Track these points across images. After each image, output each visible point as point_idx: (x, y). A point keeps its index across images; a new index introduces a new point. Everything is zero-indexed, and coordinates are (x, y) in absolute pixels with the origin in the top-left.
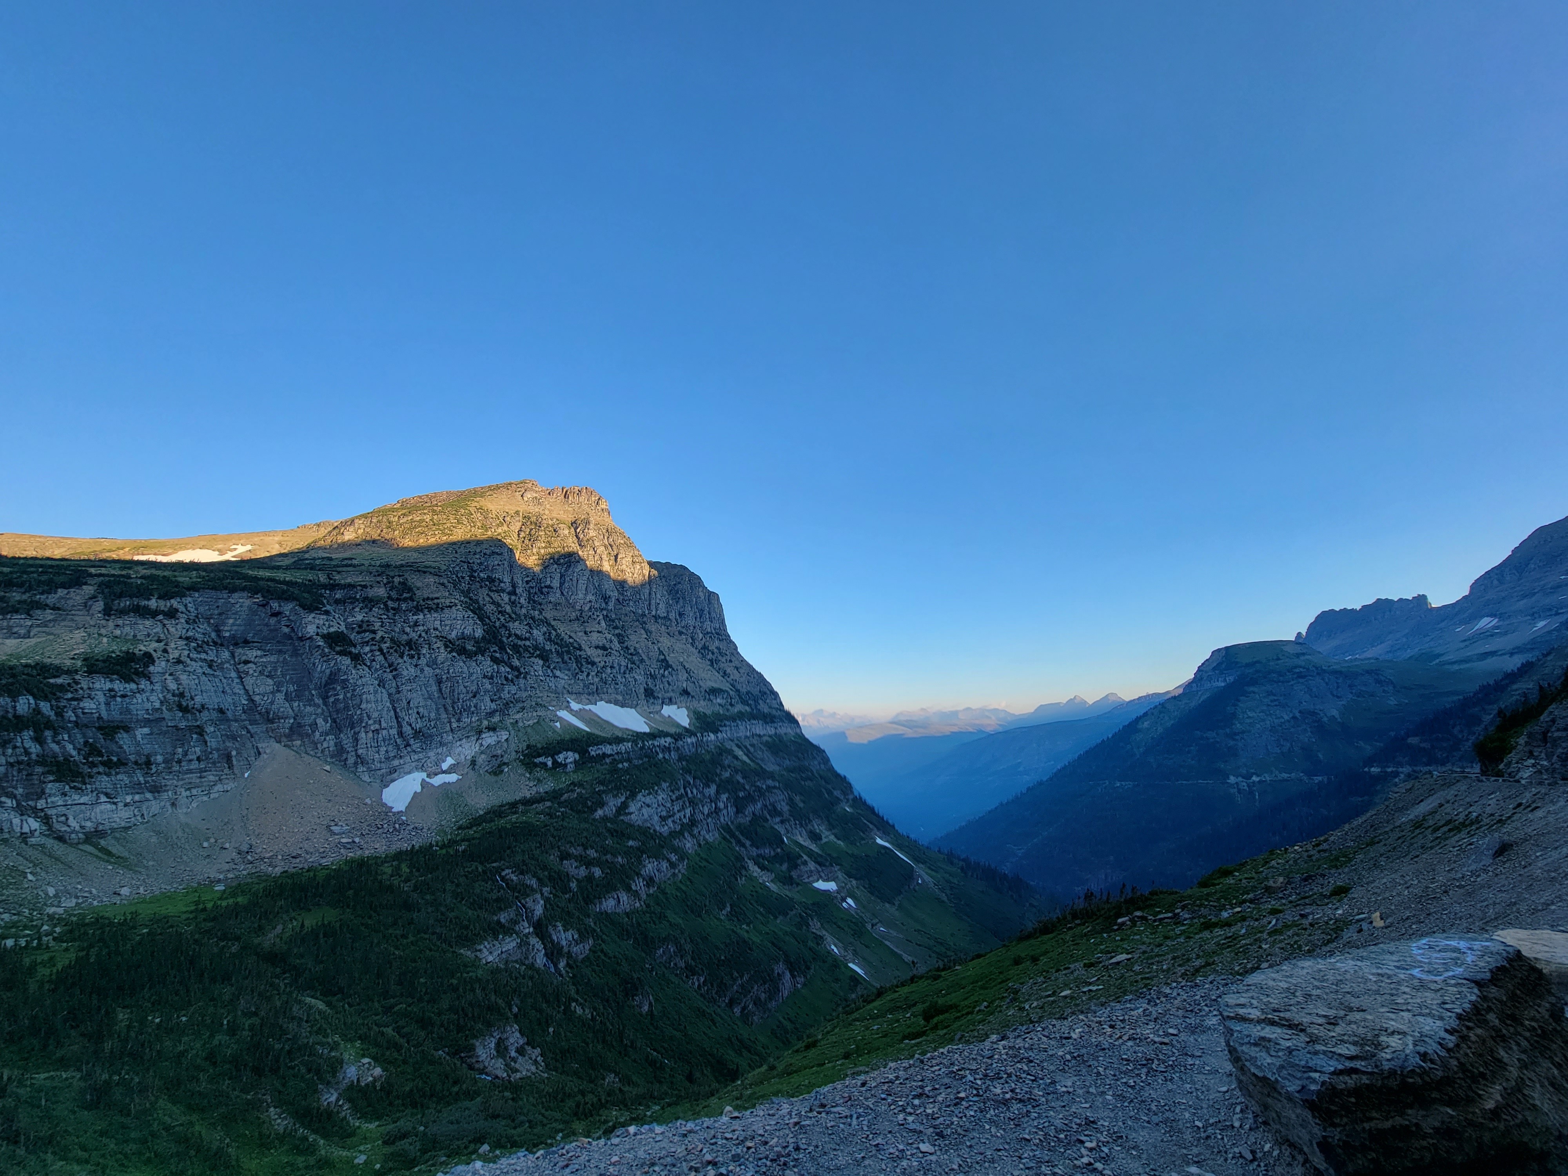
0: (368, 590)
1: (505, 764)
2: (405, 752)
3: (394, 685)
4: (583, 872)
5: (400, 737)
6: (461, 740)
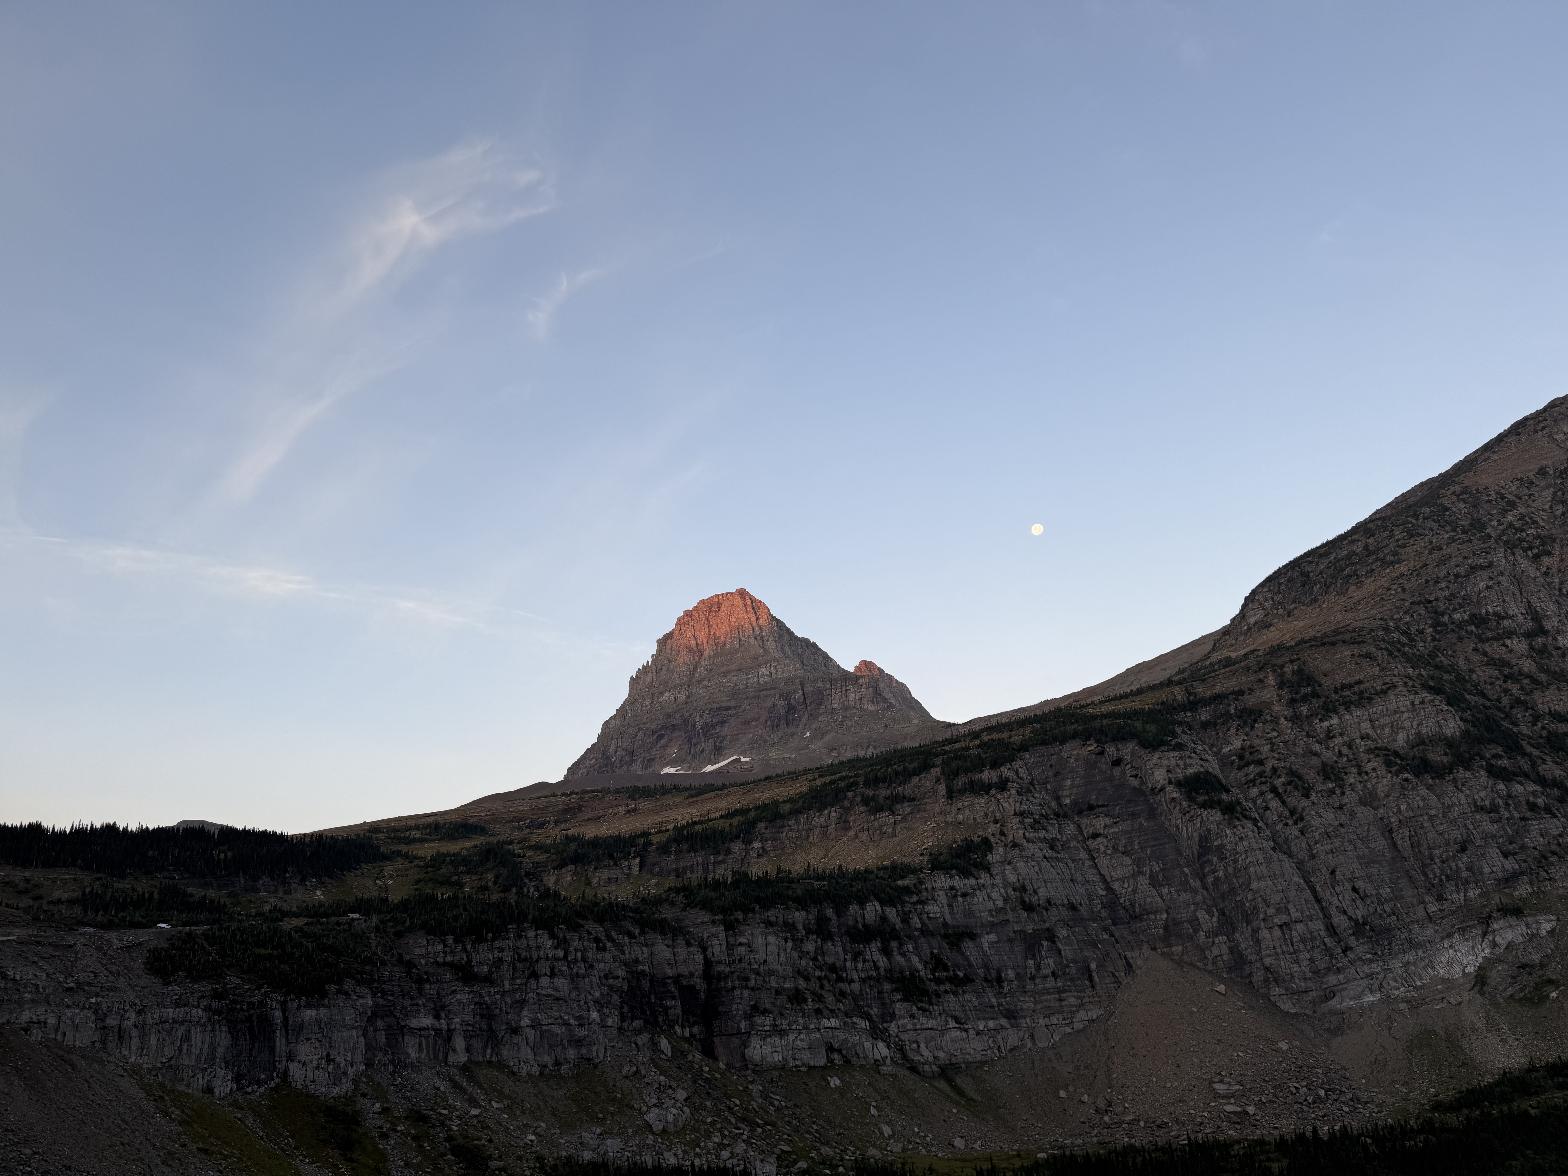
0: (1246, 697)
1: (1550, 982)
3: (1304, 845)
5: (1330, 936)
6: (1449, 936)
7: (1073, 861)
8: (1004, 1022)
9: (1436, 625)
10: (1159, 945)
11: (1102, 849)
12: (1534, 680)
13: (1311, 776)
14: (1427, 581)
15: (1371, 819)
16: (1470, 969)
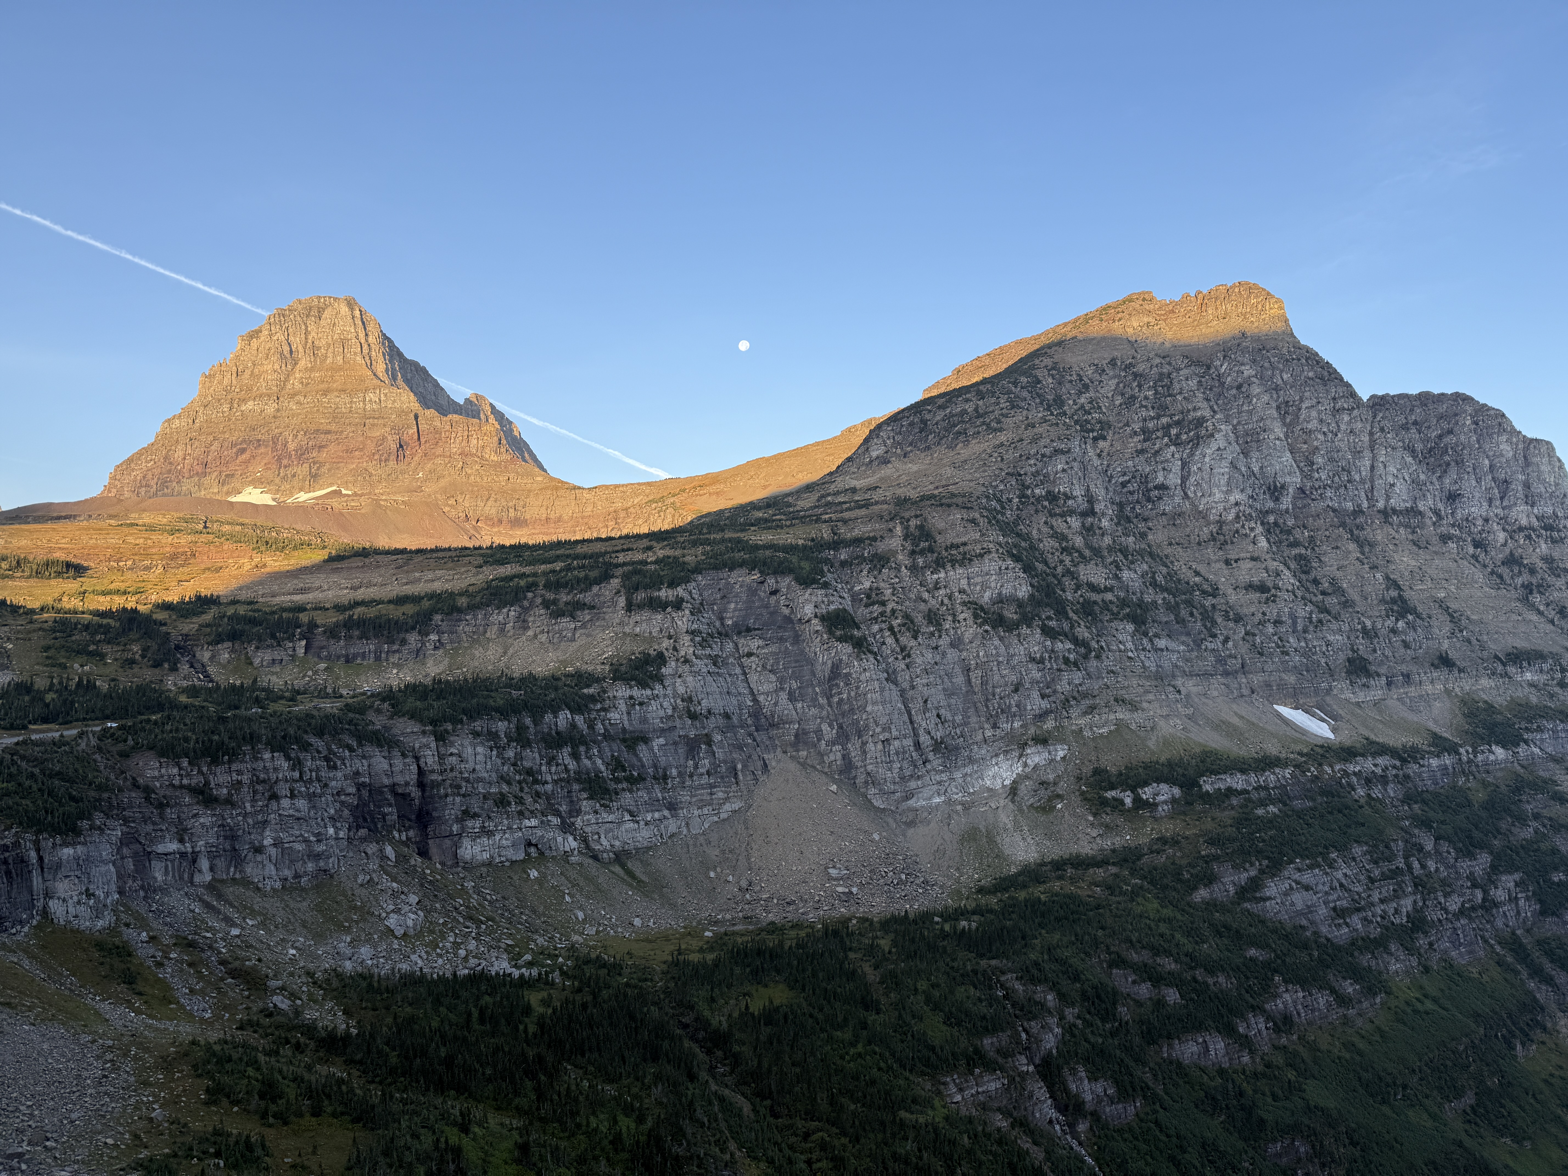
0: (878, 543)
1: (1059, 796)
2: (924, 770)
3: (907, 677)
4: (1144, 990)
5: (916, 750)
6: (997, 755)
7: (730, 675)
8: (666, 813)
9: (1022, 496)
10: (789, 749)
11: (754, 666)
12: (1081, 555)
13: (919, 619)
14: (1021, 456)
15: (956, 659)
16: (1007, 782)
